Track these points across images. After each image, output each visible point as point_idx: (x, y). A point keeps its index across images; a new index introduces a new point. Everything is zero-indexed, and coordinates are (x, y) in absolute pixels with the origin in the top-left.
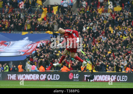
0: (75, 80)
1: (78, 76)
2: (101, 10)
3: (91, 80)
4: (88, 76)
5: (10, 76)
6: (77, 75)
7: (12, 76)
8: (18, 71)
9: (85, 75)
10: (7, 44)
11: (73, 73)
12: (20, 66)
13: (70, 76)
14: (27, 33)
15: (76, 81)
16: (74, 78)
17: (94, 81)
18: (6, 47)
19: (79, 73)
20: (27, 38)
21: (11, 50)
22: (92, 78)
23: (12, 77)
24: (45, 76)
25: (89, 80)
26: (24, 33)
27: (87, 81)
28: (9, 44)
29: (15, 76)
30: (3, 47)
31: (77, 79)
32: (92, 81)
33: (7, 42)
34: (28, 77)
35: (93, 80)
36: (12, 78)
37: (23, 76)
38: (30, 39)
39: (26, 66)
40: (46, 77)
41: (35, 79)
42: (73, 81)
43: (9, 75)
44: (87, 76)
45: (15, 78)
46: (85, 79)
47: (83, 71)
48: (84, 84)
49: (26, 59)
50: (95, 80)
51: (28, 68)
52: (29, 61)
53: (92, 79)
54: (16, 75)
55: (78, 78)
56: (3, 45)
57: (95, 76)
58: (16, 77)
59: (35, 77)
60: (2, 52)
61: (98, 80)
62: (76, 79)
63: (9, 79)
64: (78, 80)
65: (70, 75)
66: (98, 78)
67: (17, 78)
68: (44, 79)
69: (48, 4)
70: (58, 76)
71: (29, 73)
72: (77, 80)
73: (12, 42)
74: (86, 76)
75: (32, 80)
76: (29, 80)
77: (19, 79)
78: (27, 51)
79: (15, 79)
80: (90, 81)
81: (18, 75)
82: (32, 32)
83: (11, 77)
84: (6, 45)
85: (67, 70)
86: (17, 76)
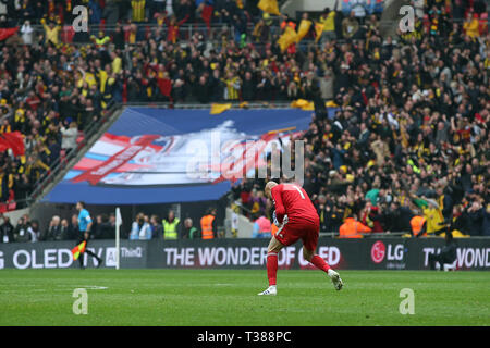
0: (391, 266)
1: (401, 253)
3: (447, 266)
4: (436, 251)
5: (172, 254)
6: (400, 250)
7: (179, 253)
9: (427, 247)
10: (164, 143)
11: (385, 243)
13: (375, 252)
14: (228, 106)
15: (396, 269)
16: (390, 257)
17: (458, 268)
18: (158, 155)
19: (406, 243)
20: (229, 123)
21: (174, 163)
22: (449, 257)
23: (182, 256)
24: (292, 252)
25: (438, 265)
26: (218, 109)
28: (169, 142)
29: (190, 253)
30: (149, 154)
31: (399, 262)
32: (450, 269)
33: (162, 139)
34: (230, 255)
35: (453, 266)
36: (179, 260)
37: (215, 252)
38: (239, 127)
39: (226, 220)
40: (293, 256)
41: (257, 263)
42: (385, 269)
43: (169, 250)
44: (433, 251)
45: (190, 260)
46: (426, 263)
47: (418, 235)
48: (422, 278)
49: (226, 196)
50: (460, 265)
51: (234, 227)
52: (238, 203)
53: (451, 263)
54: (192, 250)
55: (401, 258)
56: (148, 148)
57: (459, 251)
58: (192, 256)
59: (257, 256)
60: (147, 170)
61: (468, 265)
62: (395, 261)
63: (168, 262)
64: (403, 266)
65: (376, 247)
66: (469, 260)
67: (196, 259)
68: (288, 263)
69: (300, 9)
70: (334, 254)
71: (237, 243)
72: (398, 266)
73: (178, 139)
74: (428, 251)
75: (249, 266)
76: (239, 267)
77: (202, 263)
79: (192, 263)
80: (442, 268)
81: (200, 250)
82: (245, 104)
83: (176, 257)
84: (159, 146)
86: (196, 253)
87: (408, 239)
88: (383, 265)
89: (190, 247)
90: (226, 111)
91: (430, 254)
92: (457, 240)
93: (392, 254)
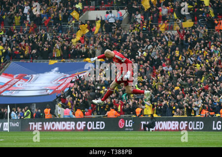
0: (127, 129)
1: (131, 124)
2: (164, 26)
3: (151, 129)
4: (146, 123)
5: (32, 125)
6: (131, 122)
7: (35, 124)
8: (45, 117)
9: (143, 121)
10: (28, 78)
11: (125, 119)
12: (47, 111)
13: (120, 124)
14: (56, 61)
15: (129, 131)
16: (126, 126)
17: (156, 130)
18: (26, 83)
19: (134, 119)
20: (56, 69)
21: (33, 87)
22: (152, 125)
23: (36, 126)
24: (84, 124)
25: (147, 129)
26: (52, 62)
27: (145, 130)
28: (31, 78)
29: (40, 125)
30: (22, 82)
32: (153, 131)
33: (28, 76)
34: (59, 126)
35: (154, 129)
36: (35, 128)
37: (51, 124)
38: (60, 71)
39: (56, 110)
40: (85, 125)
41: (69, 129)
42: (125, 131)
43: (31, 123)
44: (145, 123)
45: (40, 127)
46: (142, 128)
47: (139, 116)
48: (141, 134)
49: (55, 100)
50: (157, 129)
51: (59, 113)
52: (61, 103)
54: (41, 123)
55: (131, 126)
56: (21, 80)
57: (156, 122)
58: (41, 126)
59: (69, 125)
60: (21, 89)
61: (160, 129)
62: (129, 127)
63: (31, 129)
64: (132, 129)
65: (120, 121)
66: (161, 127)
67: (43, 127)
68: (83, 129)
69: (87, 19)
70: (102, 124)
71: (60, 120)
72: (130, 130)
73: (34, 76)
74: (143, 123)
75: (65, 130)
76: (61, 130)
77: (45, 129)
78: (57, 88)
79: (41, 129)
80: (149, 130)
81: (44, 123)
82: (63, 60)
83: (34, 126)
84: (26, 79)
85: (115, 115)
87: (134, 117)
88: (124, 129)
89: (40, 122)
90: (55, 63)
91: (144, 124)
92: (155, 118)
93: (128, 124)
